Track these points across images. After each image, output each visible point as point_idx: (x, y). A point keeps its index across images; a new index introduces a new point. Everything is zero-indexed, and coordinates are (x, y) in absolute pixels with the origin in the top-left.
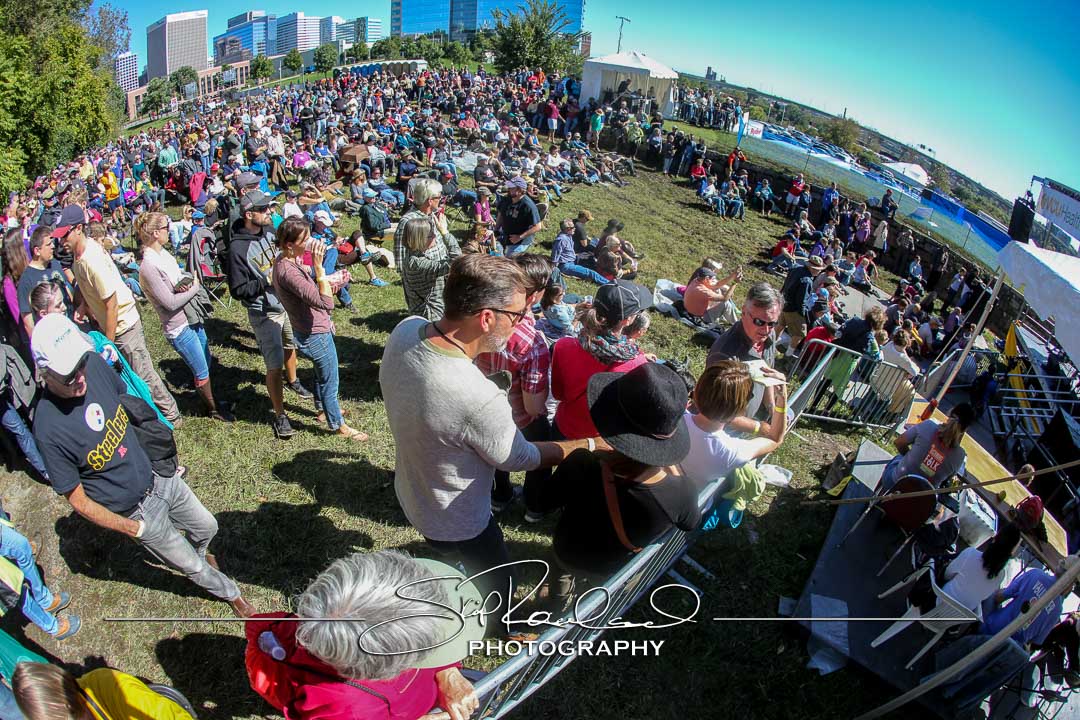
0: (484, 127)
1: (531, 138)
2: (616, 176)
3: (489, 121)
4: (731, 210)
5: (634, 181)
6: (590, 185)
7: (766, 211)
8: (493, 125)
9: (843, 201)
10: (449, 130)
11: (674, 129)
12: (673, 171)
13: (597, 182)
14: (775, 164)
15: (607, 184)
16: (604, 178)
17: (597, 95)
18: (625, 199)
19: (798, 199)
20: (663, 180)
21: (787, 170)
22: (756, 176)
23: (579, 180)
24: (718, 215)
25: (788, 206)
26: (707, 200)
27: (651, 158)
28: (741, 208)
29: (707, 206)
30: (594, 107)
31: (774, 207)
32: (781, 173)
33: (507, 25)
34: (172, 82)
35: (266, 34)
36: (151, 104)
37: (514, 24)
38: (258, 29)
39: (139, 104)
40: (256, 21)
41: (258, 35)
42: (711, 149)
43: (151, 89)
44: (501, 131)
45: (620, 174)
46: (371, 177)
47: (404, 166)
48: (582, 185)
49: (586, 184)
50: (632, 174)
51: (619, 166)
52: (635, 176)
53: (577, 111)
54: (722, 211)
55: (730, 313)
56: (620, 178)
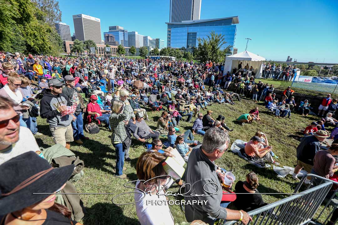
0: (187, 81)
1: (202, 86)
3: (189, 79)
4: (283, 113)
5: (240, 103)
6: (220, 103)
7: (305, 114)
8: (190, 81)
10: (175, 81)
13: (223, 103)
14: (313, 92)
18: (233, 109)
19: (327, 107)
22: (299, 98)
23: (216, 101)
24: (276, 116)
25: (320, 111)
26: (270, 110)
28: (289, 113)
29: (271, 113)
31: (310, 112)
32: (316, 96)
33: (202, 44)
34: (85, 44)
35: (124, 37)
36: (75, 49)
37: (205, 44)
38: (121, 34)
39: (71, 48)
40: (120, 31)
41: (121, 38)
42: (276, 89)
43: (75, 43)
44: (191, 83)
45: (233, 100)
46: (142, 93)
47: (154, 91)
48: (217, 103)
49: (218, 103)
50: (239, 100)
51: (233, 97)
52: (239, 101)
53: (221, 77)
54: (278, 114)
55: (269, 157)
56: (233, 102)
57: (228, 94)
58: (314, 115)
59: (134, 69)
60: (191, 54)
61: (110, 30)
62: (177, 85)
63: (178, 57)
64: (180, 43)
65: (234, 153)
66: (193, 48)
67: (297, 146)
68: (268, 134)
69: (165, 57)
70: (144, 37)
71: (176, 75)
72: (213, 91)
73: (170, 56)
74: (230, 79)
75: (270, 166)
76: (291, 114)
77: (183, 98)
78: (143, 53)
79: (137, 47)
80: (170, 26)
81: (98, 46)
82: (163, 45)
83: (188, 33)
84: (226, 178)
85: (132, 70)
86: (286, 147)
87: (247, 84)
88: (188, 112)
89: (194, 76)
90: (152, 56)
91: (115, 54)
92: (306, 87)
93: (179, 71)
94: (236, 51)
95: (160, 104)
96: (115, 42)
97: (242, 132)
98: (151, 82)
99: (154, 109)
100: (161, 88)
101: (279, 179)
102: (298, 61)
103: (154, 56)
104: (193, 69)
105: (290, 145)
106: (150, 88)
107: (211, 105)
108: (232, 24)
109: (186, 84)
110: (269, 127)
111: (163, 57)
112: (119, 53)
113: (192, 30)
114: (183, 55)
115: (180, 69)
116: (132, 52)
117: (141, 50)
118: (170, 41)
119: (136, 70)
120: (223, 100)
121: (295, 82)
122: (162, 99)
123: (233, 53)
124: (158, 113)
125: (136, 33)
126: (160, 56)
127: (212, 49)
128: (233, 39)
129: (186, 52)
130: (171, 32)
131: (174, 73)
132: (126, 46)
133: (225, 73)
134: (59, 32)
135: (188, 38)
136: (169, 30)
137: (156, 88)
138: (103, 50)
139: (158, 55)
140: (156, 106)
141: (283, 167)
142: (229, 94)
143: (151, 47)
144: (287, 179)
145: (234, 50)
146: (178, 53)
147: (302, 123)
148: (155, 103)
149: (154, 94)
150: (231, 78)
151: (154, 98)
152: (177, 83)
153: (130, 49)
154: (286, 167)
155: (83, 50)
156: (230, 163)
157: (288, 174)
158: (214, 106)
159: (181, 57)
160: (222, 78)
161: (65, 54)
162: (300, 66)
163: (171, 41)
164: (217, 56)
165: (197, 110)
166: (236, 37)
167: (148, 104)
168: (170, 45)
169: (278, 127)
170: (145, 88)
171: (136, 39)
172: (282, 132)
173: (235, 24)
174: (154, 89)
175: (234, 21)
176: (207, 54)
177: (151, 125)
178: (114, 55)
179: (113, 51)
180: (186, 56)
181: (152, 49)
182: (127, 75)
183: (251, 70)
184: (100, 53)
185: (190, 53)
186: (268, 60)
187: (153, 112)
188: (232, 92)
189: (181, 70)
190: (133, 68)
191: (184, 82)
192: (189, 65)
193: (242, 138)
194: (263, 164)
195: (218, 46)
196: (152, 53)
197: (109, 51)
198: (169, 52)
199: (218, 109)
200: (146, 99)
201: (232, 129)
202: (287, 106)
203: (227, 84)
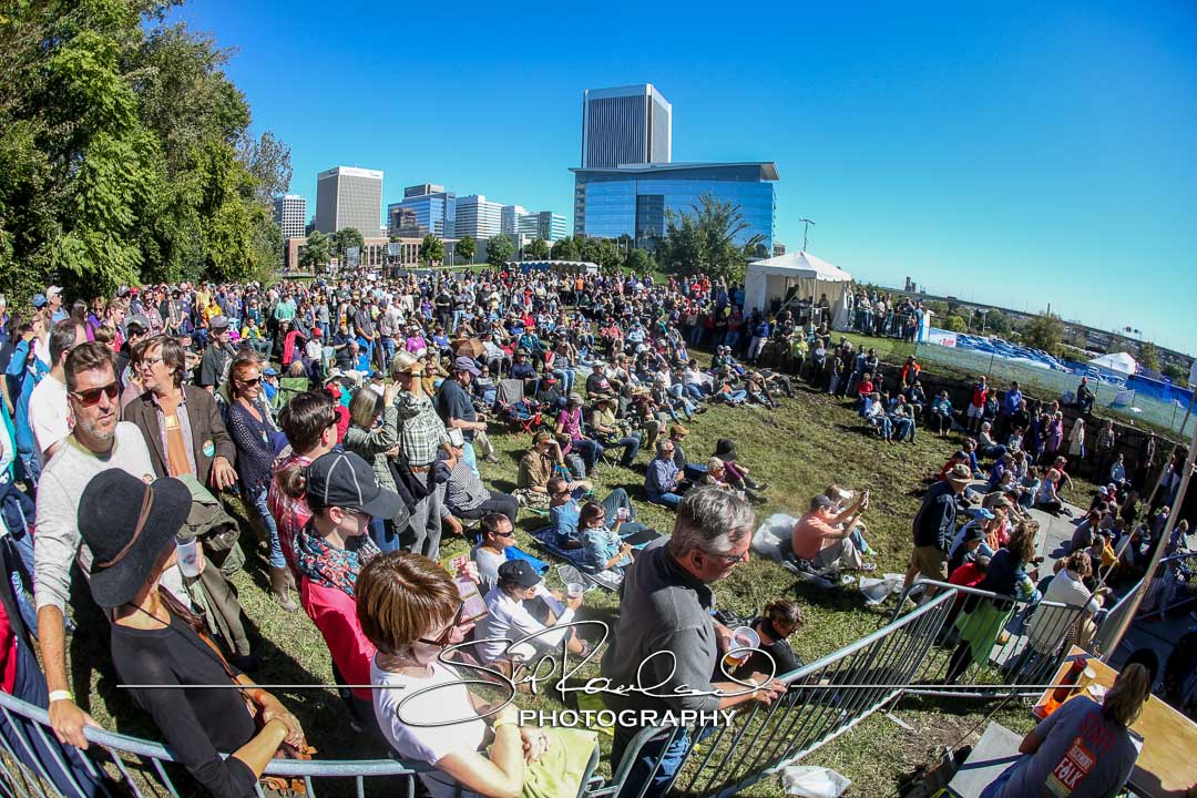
0: (630, 337)
1: (678, 353)
2: (766, 395)
3: (636, 331)
4: (899, 429)
5: (793, 403)
6: (732, 405)
7: (945, 430)
8: (639, 335)
9: (1032, 405)
10: (589, 337)
11: (843, 340)
12: (840, 391)
13: (742, 403)
14: (956, 371)
15: (755, 406)
16: (753, 399)
17: (761, 306)
18: (771, 422)
19: (982, 410)
20: (827, 402)
21: (969, 377)
22: (934, 386)
23: (721, 400)
24: (883, 439)
25: (970, 421)
26: (870, 421)
27: (815, 376)
28: (912, 429)
29: (870, 429)
30: (757, 316)
31: (954, 424)
32: (962, 381)
33: (679, 227)
34: (334, 240)
35: (444, 212)
36: (310, 258)
37: (687, 226)
38: (436, 205)
39: (299, 255)
40: (435, 196)
41: (436, 213)
42: (883, 361)
43: (311, 242)
44: (645, 341)
45: (773, 395)
47: (516, 368)
48: (724, 406)
50: (789, 395)
51: (772, 385)
52: (792, 397)
53: (738, 323)
54: (888, 433)
55: (850, 554)
56: (773, 399)
57: (758, 375)
58: (959, 432)
59: (460, 303)
60: (649, 255)
61: (406, 195)
62: (599, 348)
63: (609, 264)
64: (615, 223)
65: (760, 554)
66: (657, 241)
69: (565, 263)
70: (503, 209)
72: (712, 368)
73: (583, 260)
74: (762, 331)
75: (853, 579)
76: (916, 430)
77: (611, 390)
78: (498, 254)
79: (480, 236)
80: (582, 176)
81: (369, 241)
82: (563, 227)
83: (638, 196)
85: (455, 305)
86: (900, 522)
87: (813, 346)
88: (625, 434)
89: (654, 320)
90: (524, 263)
91: (414, 261)
92: (943, 359)
93: (608, 306)
94: (780, 249)
95: (534, 409)
96: (418, 229)
97: (792, 490)
98: (514, 340)
99: (515, 427)
101: (868, 610)
102: (928, 293)
103: (530, 263)
104: (650, 300)
105: (907, 515)
106: (505, 361)
107: (703, 411)
108: (762, 181)
109: (628, 346)
110: (865, 471)
111: (557, 262)
112: (424, 256)
113: (649, 188)
114: (622, 259)
115: (610, 300)
116: (463, 251)
117: (493, 246)
118: (582, 218)
119: (466, 304)
120: (742, 396)
121: (922, 343)
122: (541, 392)
123: (772, 255)
124: (523, 440)
125: (481, 199)
126: (549, 261)
127: (710, 243)
128: (769, 218)
129: (634, 250)
130: (587, 191)
131: (592, 310)
132: (448, 238)
133: (747, 312)
134: (279, 218)
135: (637, 208)
136: (582, 186)
138: (382, 252)
139: (544, 258)
140: (519, 416)
141: (883, 578)
142: (760, 376)
143: (524, 235)
144: (887, 605)
145: (775, 249)
146: (607, 251)
147: (937, 455)
148: (517, 407)
149: (520, 376)
150: (766, 328)
151: (513, 390)
152: (598, 342)
153: (458, 245)
154: (887, 577)
155: (327, 257)
156: (746, 584)
157: (889, 592)
158: (713, 416)
159: (616, 262)
160: (742, 328)
161: (285, 275)
162: (933, 303)
163: (587, 218)
164: (724, 261)
165: (656, 426)
166: (775, 213)
168: (582, 228)
169: (885, 469)
170: (491, 360)
171: (480, 216)
172: (893, 484)
173: (769, 182)
174: (518, 361)
175: (767, 173)
176: (694, 256)
177: (499, 476)
178: (411, 265)
179: (409, 254)
180: (631, 261)
181: (527, 242)
182: (440, 320)
183: (820, 306)
184: (372, 261)
185: (644, 254)
187: (511, 438)
188: (768, 370)
189: (615, 301)
190: (458, 299)
191: (621, 340)
192: (640, 285)
193: (790, 509)
194: (836, 576)
195: (727, 234)
196: (527, 252)
197: (397, 253)
198: (580, 248)
199: (725, 423)
200: (491, 395)
201: (762, 484)
202: (907, 410)
203: (757, 347)
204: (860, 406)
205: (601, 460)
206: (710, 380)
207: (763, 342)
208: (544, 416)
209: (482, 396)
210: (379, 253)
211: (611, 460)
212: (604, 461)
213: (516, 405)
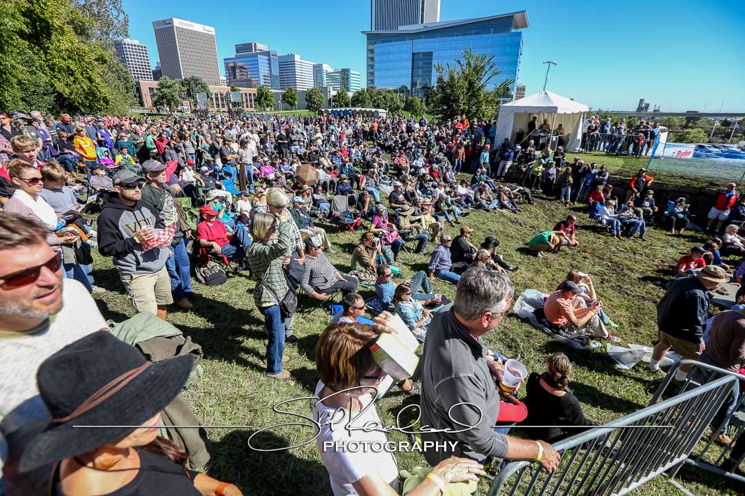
0: (414, 164)
1: (447, 173)
3: (417, 159)
4: (630, 228)
5: (533, 208)
6: (488, 211)
7: (678, 229)
8: (420, 162)
10: (386, 164)
11: (576, 160)
13: (495, 209)
14: (696, 180)
15: (504, 211)
16: (502, 206)
17: (509, 135)
18: (517, 222)
19: (726, 213)
21: (712, 184)
22: (665, 193)
23: (479, 206)
24: (613, 235)
26: (601, 222)
28: (642, 228)
29: (602, 228)
30: (506, 145)
31: (690, 224)
32: (703, 188)
33: (446, 79)
34: (183, 86)
35: (270, 67)
36: (162, 100)
37: (452, 78)
38: (262, 60)
39: (152, 96)
40: (261, 54)
41: (263, 69)
42: (614, 175)
43: (162, 86)
44: (424, 166)
45: (517, 203)
46: (315, 192)
47: (341, 187)
48: (482, 210)
49: (485, 210)
50: (529, 203)
51: (517, 195)
52: (532, 204)
54: (618, 231)
55: (598, 326)
56: (517, 206)
57: (506, 188)
58: (697, 231)
59: (295, 141)
60: (422, 101)
61: (237, 52)
62: (392, 172)
63: (393, 110)
64: (396, 77)
65: (521, 319)
66: (426, 89)
67: (659, 300)
68: (595, 274)
69: (363, 109)
70: (314, 66)
71: (389, 150)
73: (375, 107)
74: (509, 156)
75: (600, 345)
76: (646, 229)
77: (406, 202)
78: (314, 103)
79: (299, 88)
80: (372, 38)
81: (213, 89)
82: (358, 83)
83: (413, 54)
84: (506, 371)
86: (636, 302)
88: (418, 232)
89: (428, 151)
90: (334, 110)
91: (251, 107)
93: (396, 142)
94: (521, 92)
95: (356, 216)
96: (250, 81)
97: (538, 272)
98: (335, 168)
99: (343, 228)
100: (358, 180)
101: (619, 373)
102: (662, 110)
103: (338, 109)
104: (425, 135)
105: (643, 297)
106: (332, 182)
107: (467, 214)
108: (513, 31)
109: (413, 169)
110: (597, 260)
111: (358, 109)
112: (260, 104)
113: (422, 46)
114: (403, 105)
115: (398, 137)
116: (289, 100)
117: (310, 96)
118: (372, 74)
119: (299, 141)
120: (495, 203)
121: (656, 158)
123: (514, 96)
124: (353, 237)
125: (297, 58)
126: (353, 109)
127: (468, 90)
128: (515, 64)
129: (410, 98)
130: (376, 51)
131: (384, 145)
132: (274, 89)
133: (499, 141)
134: (123, 61)
135: (413, 64)
136: (371, 47)
137: (346, 181)
138: (225, 98)
139: (347, 105)
140: (347, 221)
141: (628, 347)
142: (508, 189)
143: (331, 88)
144: (637, 371)
145: (518, 89)
146: (392, 99)
147: (670, 250)
148: (346, 213)
149: (343, 193)
150: (512, 154)
151: (341, 203)
152: (392, 168)
153: (284, 96)
154: (634, 347)
155: (179, 99)
156: (513, 340)
157: (638, 361)
158: (475, 218)
159: (398, 108)
161: (141, 111)
162: (667, 120)
163: (376, 74)
164: (479, 104)
165: (438, 226)
166: (521, 59)
167: (330, 216)
168: (372, 81)
169: (616, 259)
170: (322, 182)
171: (298, 72)
172: (625, 271)
173: (519, 30)
174: (341, 182)
175: (518, 22)
176: (456, 101)
177: (337, 262)
178: (249, 109)
179: (247, 101)
180: (409, 107)
181: (334, 93)
182: (280, 152)
183: (557, 134)
184: (218, 105)
185: (418, 100)
186: (595, 109)
187: (341, 235)
188: (514, 185)
189: (401, 137)
190: (294, 137)
191: (408, 165)
192: (417, 126)
193: (538, 286)
194: (585, 341)
195: (482, 82)
196: (334, 101)
197: (238, 100)
198: (372, 97)
199: (484, 223)
200: (325, 206)
201: (515, 267)
202: (637, 213)
203: (504, 168)
204: (591, 210)
205: (403, 249)
206: (472, 193)
207: (509, 164)
208: (362, 220)
209: (318, 207)
210: (222, 99)
211: (409, 249)
212: (405, 251)
213: (344, 213)
